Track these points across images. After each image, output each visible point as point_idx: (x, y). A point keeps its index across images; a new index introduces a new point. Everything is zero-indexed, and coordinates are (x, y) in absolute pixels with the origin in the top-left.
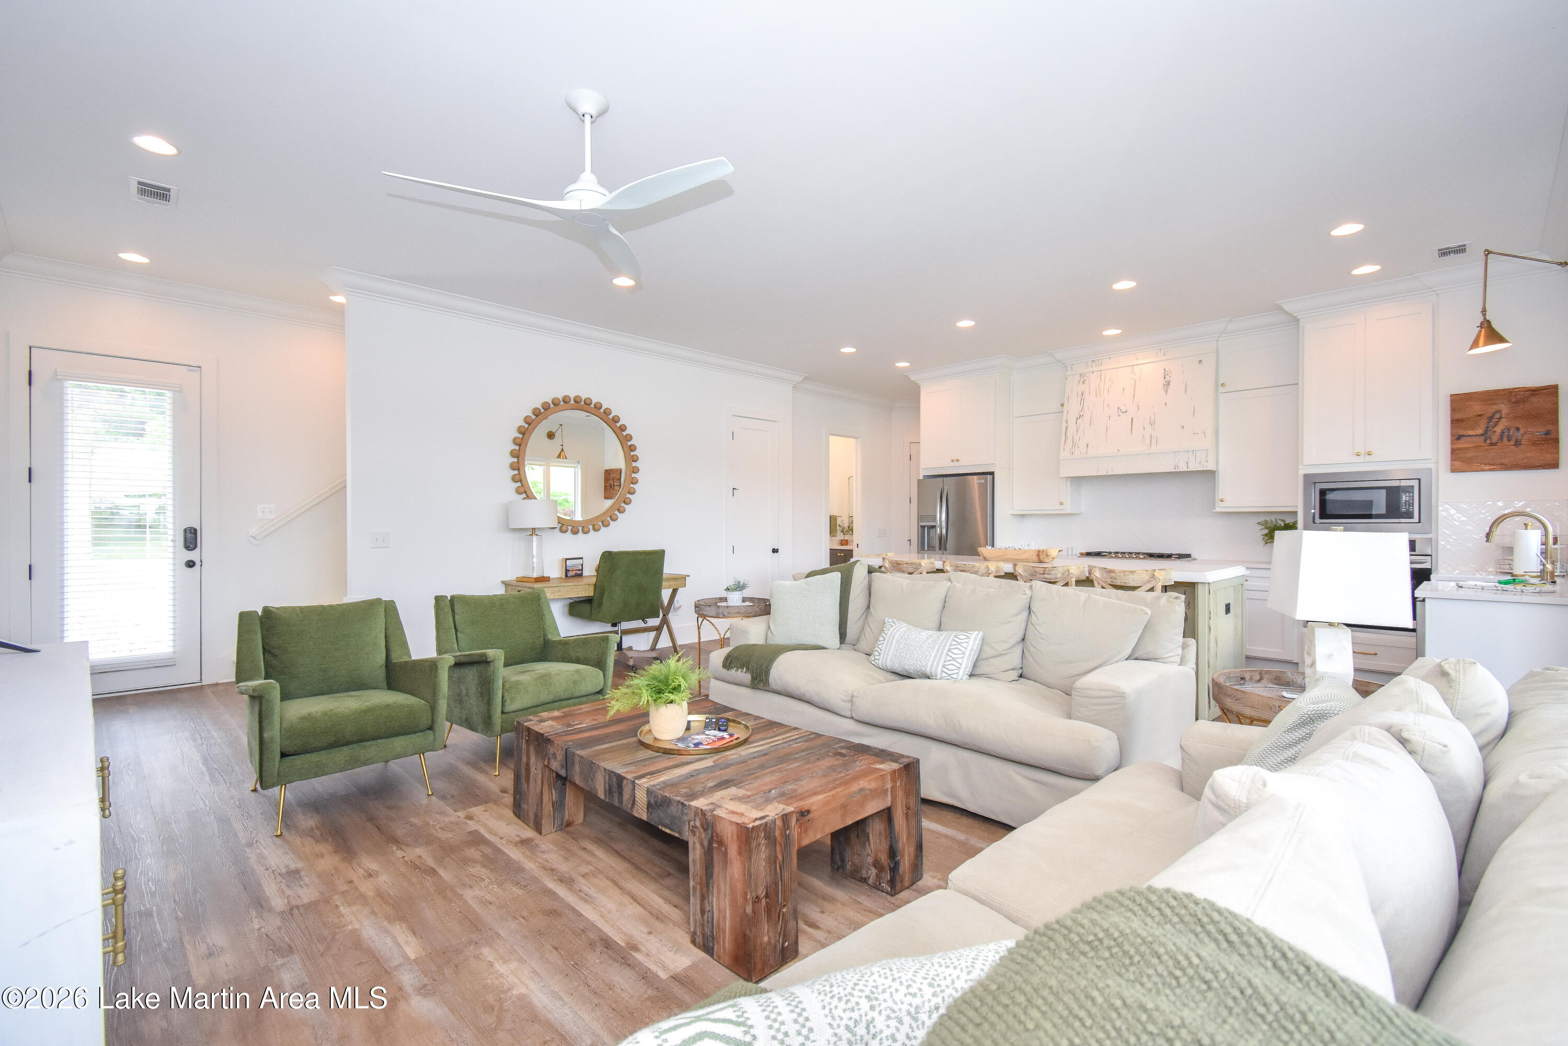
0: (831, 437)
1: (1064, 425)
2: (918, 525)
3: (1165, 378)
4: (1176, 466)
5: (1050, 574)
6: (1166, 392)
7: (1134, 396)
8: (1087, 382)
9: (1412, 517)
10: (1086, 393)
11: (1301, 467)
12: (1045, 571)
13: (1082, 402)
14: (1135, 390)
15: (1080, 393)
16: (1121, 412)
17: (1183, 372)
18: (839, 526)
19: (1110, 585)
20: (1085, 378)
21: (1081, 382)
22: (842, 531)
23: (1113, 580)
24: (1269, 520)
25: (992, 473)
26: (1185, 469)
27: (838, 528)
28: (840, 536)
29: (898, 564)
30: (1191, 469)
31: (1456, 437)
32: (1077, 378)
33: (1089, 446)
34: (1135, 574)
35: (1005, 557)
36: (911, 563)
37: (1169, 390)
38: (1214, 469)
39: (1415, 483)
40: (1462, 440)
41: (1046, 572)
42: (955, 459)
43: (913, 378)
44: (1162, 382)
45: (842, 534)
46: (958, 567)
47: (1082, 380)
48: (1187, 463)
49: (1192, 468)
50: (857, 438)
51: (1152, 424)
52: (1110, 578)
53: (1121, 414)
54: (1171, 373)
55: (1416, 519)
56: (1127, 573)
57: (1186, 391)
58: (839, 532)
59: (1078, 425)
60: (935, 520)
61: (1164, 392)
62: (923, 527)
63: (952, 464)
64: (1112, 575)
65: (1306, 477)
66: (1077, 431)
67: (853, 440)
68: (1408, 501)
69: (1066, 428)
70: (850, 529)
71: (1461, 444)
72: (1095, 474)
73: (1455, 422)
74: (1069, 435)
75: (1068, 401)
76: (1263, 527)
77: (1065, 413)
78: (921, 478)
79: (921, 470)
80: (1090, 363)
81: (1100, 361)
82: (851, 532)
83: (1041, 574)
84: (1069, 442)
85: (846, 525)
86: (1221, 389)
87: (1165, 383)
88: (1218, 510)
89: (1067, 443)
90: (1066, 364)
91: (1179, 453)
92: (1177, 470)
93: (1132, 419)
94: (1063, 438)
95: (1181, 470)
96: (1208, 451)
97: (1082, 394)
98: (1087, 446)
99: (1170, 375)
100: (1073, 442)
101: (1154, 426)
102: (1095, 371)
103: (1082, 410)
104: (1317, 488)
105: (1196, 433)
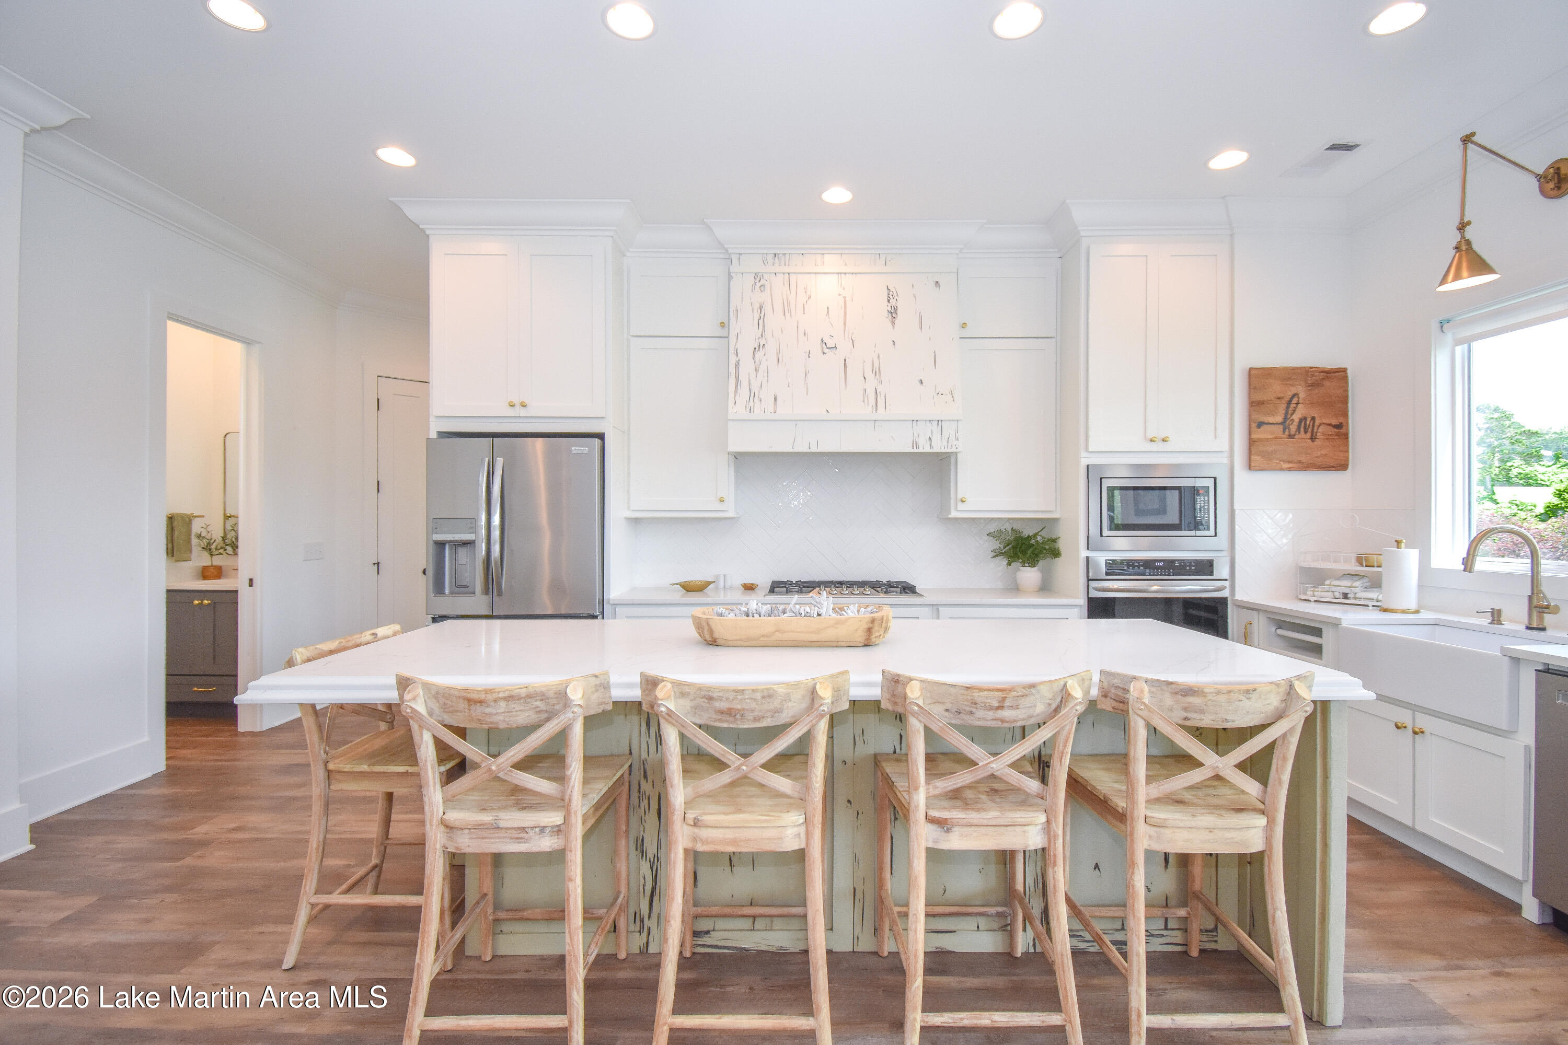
0: (171, 325)
1: (733, 360)
2: (427, 539)
3: (889, 301)
4: (915, 444)
5: (1017, 707)
6: (893, 323)
7: (844, 324)
8: (767, 290)
9: (1208, 529)
10: (768, 308)
11: (1084, 455)
12: (1004, 699)
13: (761, 321)
14: (845, 313)
15: (757, 306)
16: (827, 347)
17: (915, 296)
18: (199, 536)
19: (1179, 725)
20: (763, 282)
21: (757, 287)
22: (208, 548)
23: (1190, 715)
25: (601, 436)
26: (927, 450)
27: (194, 541)
28: (201, 559)
29: (471, 701)
30: (936, 450)
31: (1254, 424)
32: (750, 279)
33: (777, 400)
34: (1254, 696)
35: (778, 636)
36: (529, 696)
37: (897, 322)
38: (951, 452)
39: (1210, 483)
40: (1264, 427)
41: (1007, 704)
42: (516, 401)
43: (413, 212)
44: (885, 307)
45: (206, 554)
46: (710, 699)
47: (759, 284)
48: (930, 439)
49: (937, 447)
50: (247, 342)
51: (876, 372)
52: (1185, 709)
53: (826, 350)
54: (897, 295)
55: (1212, 532)
56: (1235, 696)
57: (921, 328)
58: (196, 550)
59: (757, 362)
60: (473, 529)
61: (890, 325)
62: (440, 545)
63: (511, 412)
64: (1192, 700)
65: (1090, 468)
66: (757, 371)
67: (237, 348)
68: (1204, 507)
69: (737, 364)
70: (231, 544)
71: (1259, 434)
72: (787, 449)
73: (1255, 405)
74: (743, 378)
75: (737, 318)
77: (733, 339)
78: (433, 435)
79: (432, 419)
80: (770, 258)
81: (787, 256)
82: (229, 549)
83: (991, 708)
84: (744, 390)
85: (217, 534)
87: (889, 309)
88: (954, 514)
89: (739, 391)
90: (730, 251)
91: (918, 422)
92: (915, 450)
93: (845, 360)
94: (732, 381)
95: (921, 450)
96: (960, 423)
97: (761, 308)
98: (775, 399)
99: (896, 297)
100: (750, 391)
101: (880, 376)
102: (779, 273)
103: (762, 335)
104: (1107, 483)
105: (940, 393)
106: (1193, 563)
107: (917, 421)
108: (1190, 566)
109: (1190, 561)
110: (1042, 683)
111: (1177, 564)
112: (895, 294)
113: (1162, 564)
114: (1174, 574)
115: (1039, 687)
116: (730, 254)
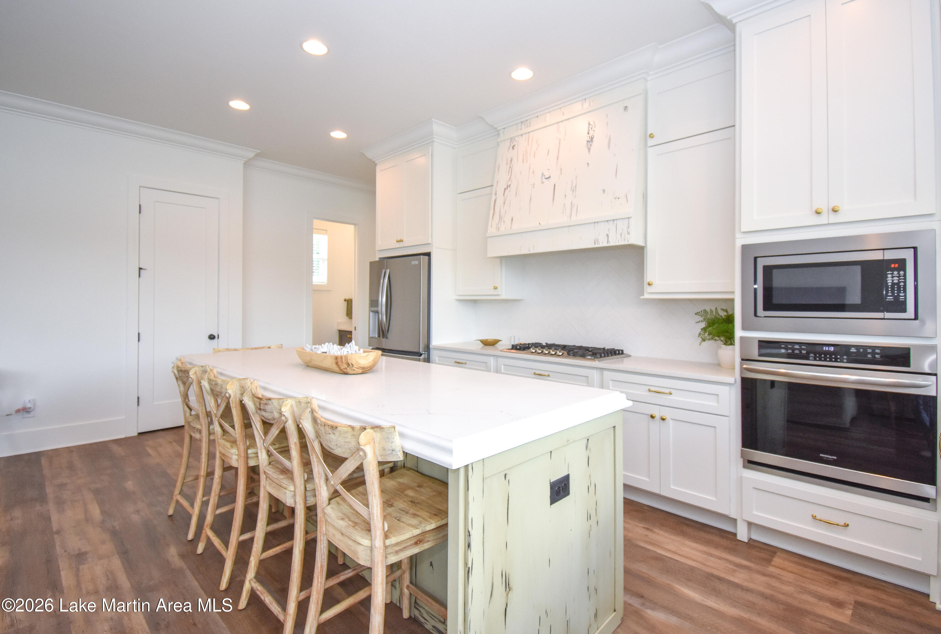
1: (493, 199)
3: (588, 133)
4: (596, 241)
6: (589, 150)
7: (558, 158)
8: (516, 148)
9: (904, 310)
10: (515, 159)
11: (738, 235)
13: (510, 170)
14: (559, 151)
15: (509, 159)
16: (545, 177)
17: (607, 124)
20: (515, 143)
21: (511, 148)
24: (709, 310)
25: (428, 255)
26: (605, 244)
30: (612, 244)
32: (507, 143)
33: (513, 220)
37: (592, 148)
38: (640, 243)
39: (908, 254)
42: (399, 239)
44: (585, 139)
47: (512, 145)
48: (608, 235)
49: (614, 242)
50: (355, 225)
51: (573, 190)
53: (545, 180)
54: (595, 127)
55: (910, 313)
57: (609, 148)
59: (506, 196)
60: (378, 305)
61: (587, 151)
62: (372, 312)
65: (745, 248)
66: (504, 203)
68: (898, 283)
69: (495, 200)
72: (517, 252)
74: (497, 209)
75: (498, 170)
76: (702, 319)
77: (495, 185)
79: (377, 252)
80: (520, 125)
81: (530, 121)
84: (497, 217)
86: (651, 142)
87: (588, 139)
88: (646, 296)
89: (494, 218)
90: (498, 129)
91: (598, 224)
92: (597, 246)
93: (555, 185)
94: (492, 211)
95: (601, 245)
96: (630, 219)
97: (511, 161)
98: (512, 220)
99: (594, 129)
100: (500, 217)
101: (575, 192)
102: (523, 134)
103: (510, 179)
104: (761, 263)
105: (617, 197)
106: (878, 351)
107: (598, 222)
108: (873, 353)
109: (874, 348)
110: (274, 399)
111: (853, 350)
112: (594, 126)
113: (832, 349)
114: (849, 362)
115: (273, 401)
116: (498, 131)
